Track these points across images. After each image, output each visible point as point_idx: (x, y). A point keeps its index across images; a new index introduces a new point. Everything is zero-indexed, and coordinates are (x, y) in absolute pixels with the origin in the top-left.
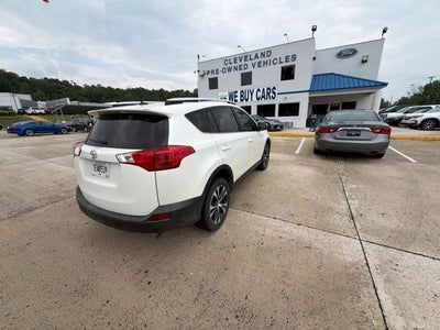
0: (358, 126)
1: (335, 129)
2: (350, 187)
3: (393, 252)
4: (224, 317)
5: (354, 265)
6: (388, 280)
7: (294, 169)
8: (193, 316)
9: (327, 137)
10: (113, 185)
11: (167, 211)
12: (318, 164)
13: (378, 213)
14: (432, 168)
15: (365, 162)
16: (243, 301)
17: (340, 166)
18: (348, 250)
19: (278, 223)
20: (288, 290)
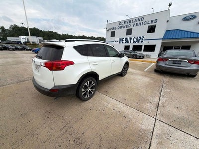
0: (181, 58)
1: (167, 59)
3: (172, 129)
5: (145, 131)
6: (160, 143)
7: (139, 78)
9: (162, 64)
11: (57, 88)
12: (154, 77)
13: (175, 107)
15: (182, 78)
16: (81, 134)
17: (166, 79)
19: (117, 102)
20: (104, 135)
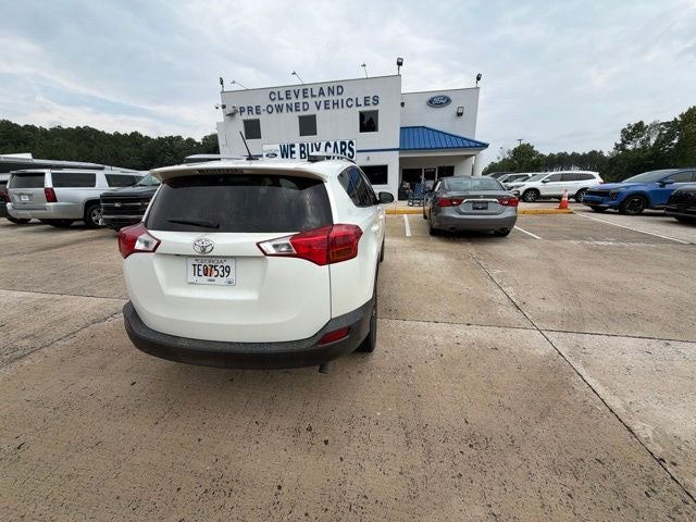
0: (485, 197)
1: (459, 201)
2: (495, 272)
3: (574, 336)
4: (457, 451)
5: (549, 357)
6: (586, 365)
7: (420, 256)
8: (419, 463)
9: (449, 212)
10: (252, 296)
11: (345, 324)
12: (445, 249)
13: (539, 298)
14: (557, 244)
15: (492, 241)
16: (466, 428)
17: (468, 249)
18: (536, 344)
19: (443, 327)
20: (504, 400)
